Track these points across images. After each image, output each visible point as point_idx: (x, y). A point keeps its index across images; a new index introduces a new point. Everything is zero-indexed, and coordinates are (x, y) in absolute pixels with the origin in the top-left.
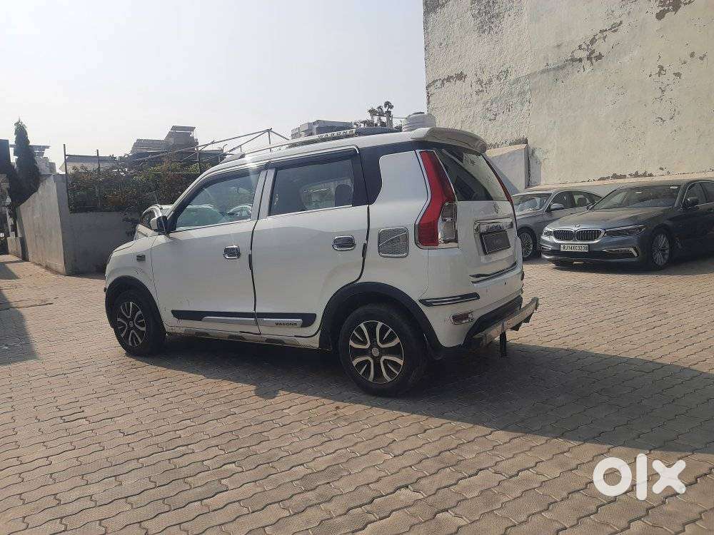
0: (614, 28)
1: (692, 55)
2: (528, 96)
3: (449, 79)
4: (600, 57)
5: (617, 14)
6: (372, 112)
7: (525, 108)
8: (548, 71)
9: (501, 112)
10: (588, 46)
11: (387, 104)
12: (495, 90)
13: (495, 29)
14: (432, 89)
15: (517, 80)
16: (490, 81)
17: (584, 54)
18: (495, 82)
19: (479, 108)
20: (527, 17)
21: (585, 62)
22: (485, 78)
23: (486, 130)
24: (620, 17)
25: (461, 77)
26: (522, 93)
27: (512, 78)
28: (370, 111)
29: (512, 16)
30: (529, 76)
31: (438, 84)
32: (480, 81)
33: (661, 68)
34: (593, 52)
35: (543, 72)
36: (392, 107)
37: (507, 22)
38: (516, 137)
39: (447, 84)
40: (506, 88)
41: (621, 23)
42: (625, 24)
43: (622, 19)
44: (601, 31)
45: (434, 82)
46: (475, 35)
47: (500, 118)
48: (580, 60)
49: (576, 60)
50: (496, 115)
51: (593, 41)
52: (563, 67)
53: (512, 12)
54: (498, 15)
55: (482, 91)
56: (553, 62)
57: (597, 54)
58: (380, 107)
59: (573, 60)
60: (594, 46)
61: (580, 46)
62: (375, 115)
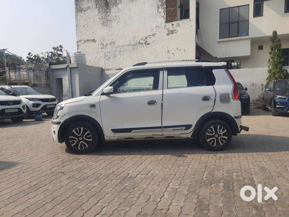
0: (154, 35)
1: (177, 49)
2: (122, 53)
3: (88, 41)
4: (149, 44)
5: (154, 31)
6: (54, 48)
7: (122, 57)
8: (131, 45)
9: (112, 57)
10: (145, 39)
11: (61, 46)
12: (109, 48)
13: (109, 26)
14: (80, 43)
15: (119, 46)
16: (107, 45)
17: (144, 42)
18: (109, 45)
19: (102, 54)
20: (122, 24)
21: (144, 44)
22: (105, 43)
23: (105, 63)
24: (155, 32)
25: (94, 41)
26: (120, 51)
27: (116, 45)
28: (53, 48)
29: (116, 22)
30: (123, 46)
31: (83, 42)
32: (102, 44)
33: (168, 51)
34: (147, 42)
35: (128, 45)
36: (62, 48)
37: (114, 24)
38: (118, 67)
39: (87, 43)
40: (114, 49)
41: (156, 34)
42: (157, 35)
43: (156, 33)
44: (149, 35)
45: (81, 41)
46: (100, 26)
47: (111, 59)
48: (142, 44)
49: (141, 43)
50: (109, 58)
51: (147, 38)
52: (136, 45)
53: (116, 21)
54: (110, 21)
55: (103, 48)
56: (132, 42)
57: (148, 42)
58: (57, 47)
59: (140, 43)
60: (147, 40)
61: (142, 39)
62: (56, 50)
